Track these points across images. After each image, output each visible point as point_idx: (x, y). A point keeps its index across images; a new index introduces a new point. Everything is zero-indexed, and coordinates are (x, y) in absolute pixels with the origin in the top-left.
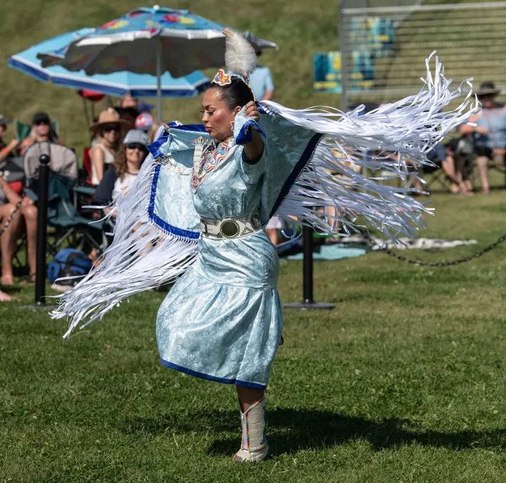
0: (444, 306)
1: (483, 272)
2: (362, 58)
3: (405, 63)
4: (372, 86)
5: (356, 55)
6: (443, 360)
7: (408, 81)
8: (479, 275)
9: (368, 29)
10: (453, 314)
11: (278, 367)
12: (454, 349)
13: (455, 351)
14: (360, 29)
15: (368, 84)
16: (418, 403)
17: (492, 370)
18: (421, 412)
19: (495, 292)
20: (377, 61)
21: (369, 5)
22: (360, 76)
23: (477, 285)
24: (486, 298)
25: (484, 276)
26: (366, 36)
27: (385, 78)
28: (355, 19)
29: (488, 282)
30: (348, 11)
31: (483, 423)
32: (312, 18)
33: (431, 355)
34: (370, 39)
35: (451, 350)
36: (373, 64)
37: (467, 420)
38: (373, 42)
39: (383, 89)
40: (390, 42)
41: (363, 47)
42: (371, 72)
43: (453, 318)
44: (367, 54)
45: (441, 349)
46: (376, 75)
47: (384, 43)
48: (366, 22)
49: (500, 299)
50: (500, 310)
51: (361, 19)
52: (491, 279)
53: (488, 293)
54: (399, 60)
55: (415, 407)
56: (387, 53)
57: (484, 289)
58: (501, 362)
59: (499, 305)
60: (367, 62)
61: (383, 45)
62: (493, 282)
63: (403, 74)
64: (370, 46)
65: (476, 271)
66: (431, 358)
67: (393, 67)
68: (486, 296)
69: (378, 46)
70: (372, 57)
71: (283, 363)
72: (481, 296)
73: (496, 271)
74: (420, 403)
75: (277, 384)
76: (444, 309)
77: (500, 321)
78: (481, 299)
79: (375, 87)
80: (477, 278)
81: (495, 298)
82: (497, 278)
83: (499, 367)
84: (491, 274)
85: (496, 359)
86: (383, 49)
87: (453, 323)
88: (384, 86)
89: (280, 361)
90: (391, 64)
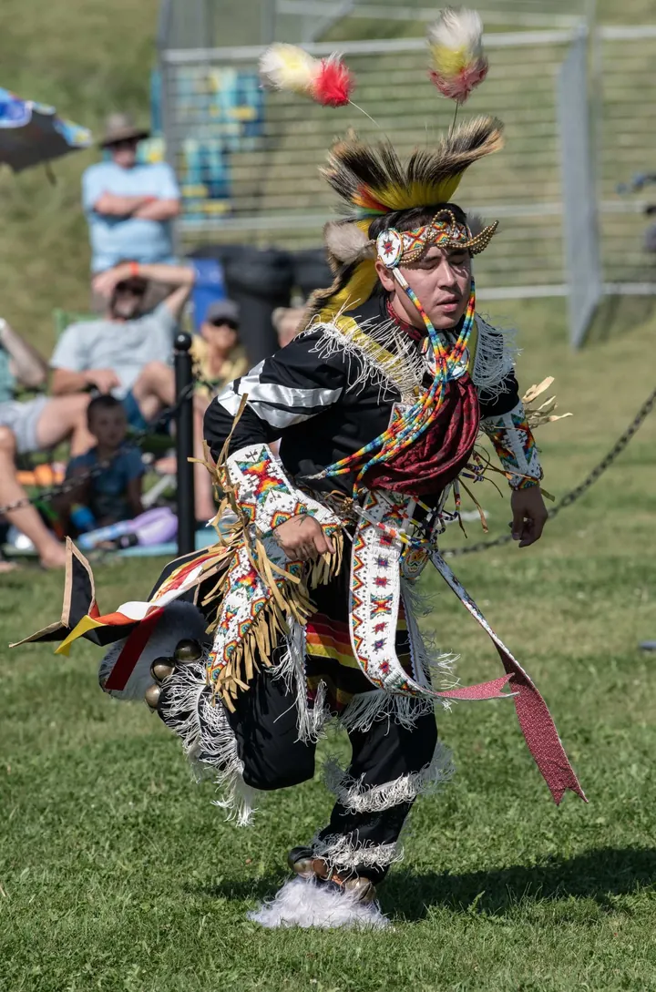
0: (454, 633)
1: (515, 568)
2: (203, 153)
3: (292, 164)
4: (227, 211)
5: (191, 147)
6: (478, 732)
7: (303, 201)
8: (509, 575)
9: (212, 94)
10: (477, 648)
11: (161, 752)
12: (494, 710)
13: (496, 715)
14: (194, 94)
15: (218, 207)
16: (449, 807)
17: (575, 747)
18: (458, 824)
19: (547, 604)
20: (233, 160)
21: (210, 44)
22: (201, 190)
23: (509, 593)
24: (533, 619)
25: (519, 577)
26: (207, 108)
27: (258, 195)
28: (184, 74)
29: (528, 589)
30: (175, 55)
31: (582, 841)
32: (91, 69)
33: (453, 724)
34: (214, 114)
35: (488, 712)
36: (225, 167)
37: (550, 835)
38: (223, 121)
39: (254, 216)
40: (259, 121)
41: (203, 131)
42: (222, 182)
43: (478, 654)
44: (214, 146)
45: (469, 712)
46: (234, 189)
47: (245, 123)
48: (206, 79)
49: (560, 618)
50: (564, 639)
51: (196, 73)
52: (533, 584)
53: (534, 608)
54: (280, 158)
55: (446, 815)
56: (251, 143)
57: (524, 601)
58: (590, 732)
59: (562, 630)
60: (215, 161)
61: (243, 127)
62: (539, 589)
63: (290, 186)
64: (217, 129)
65: (500, 568)
66: (455, 727)
67: (273, 173)
68: (530, 613)
69: (233, 129)
70: (225, 152)
71: (170, 744)
72: (522, 612)
73: (541, 567)
74: (453, 808)
75: (170, 782)
76: (455, 638)
77: (569, 659)
78: (523, 620)
79: (233, 213)
80: (506, 582)
81: (549, 617)
82: (543, 581)
83: (587, 741)
84: (531, 573)
85: (579, 727)
86: (244, 136)
87: (480, 663)
88: (255, 211)
89: (162, 740)
90: (267, 165)
